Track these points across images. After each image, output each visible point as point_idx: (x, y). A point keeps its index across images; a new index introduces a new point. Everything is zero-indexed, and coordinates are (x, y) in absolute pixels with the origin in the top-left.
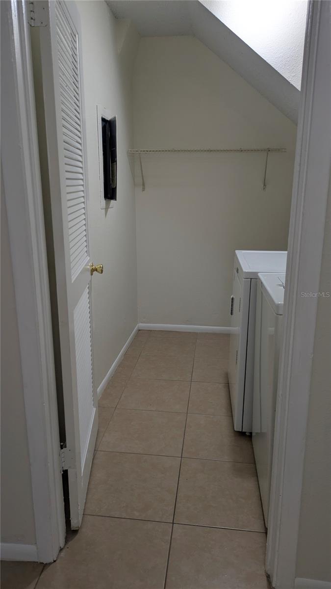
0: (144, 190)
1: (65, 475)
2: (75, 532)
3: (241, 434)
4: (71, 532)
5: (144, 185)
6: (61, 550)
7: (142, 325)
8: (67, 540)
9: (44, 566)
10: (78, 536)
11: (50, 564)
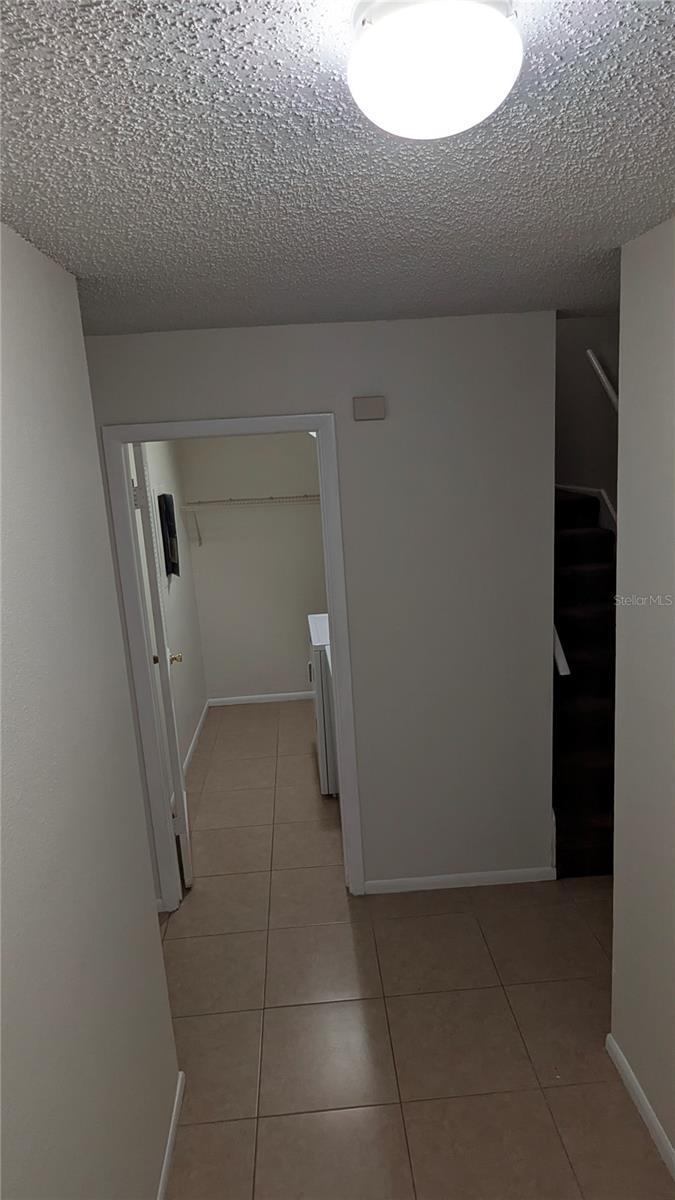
0: (200, 544)
1: (178, 838)
2: (189, 889)
3: (329, 797)
4: (186, 890)
5: (200, 539)
6: (181, 902)
7: (212, 701)
8: (184, 896)
9: (170, 913)
10: (191, 893)
11: (174, 912)
